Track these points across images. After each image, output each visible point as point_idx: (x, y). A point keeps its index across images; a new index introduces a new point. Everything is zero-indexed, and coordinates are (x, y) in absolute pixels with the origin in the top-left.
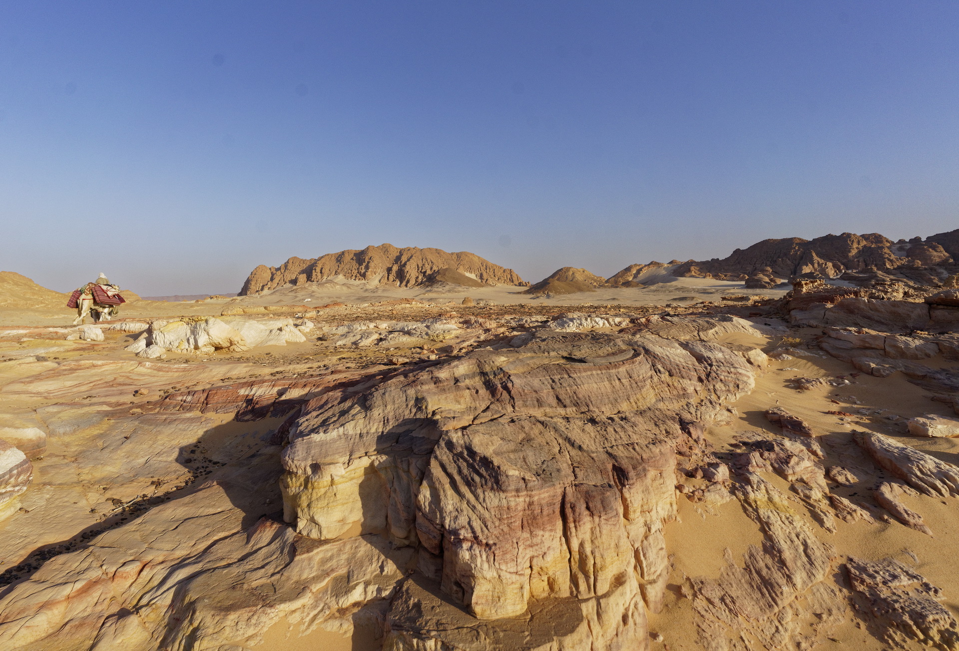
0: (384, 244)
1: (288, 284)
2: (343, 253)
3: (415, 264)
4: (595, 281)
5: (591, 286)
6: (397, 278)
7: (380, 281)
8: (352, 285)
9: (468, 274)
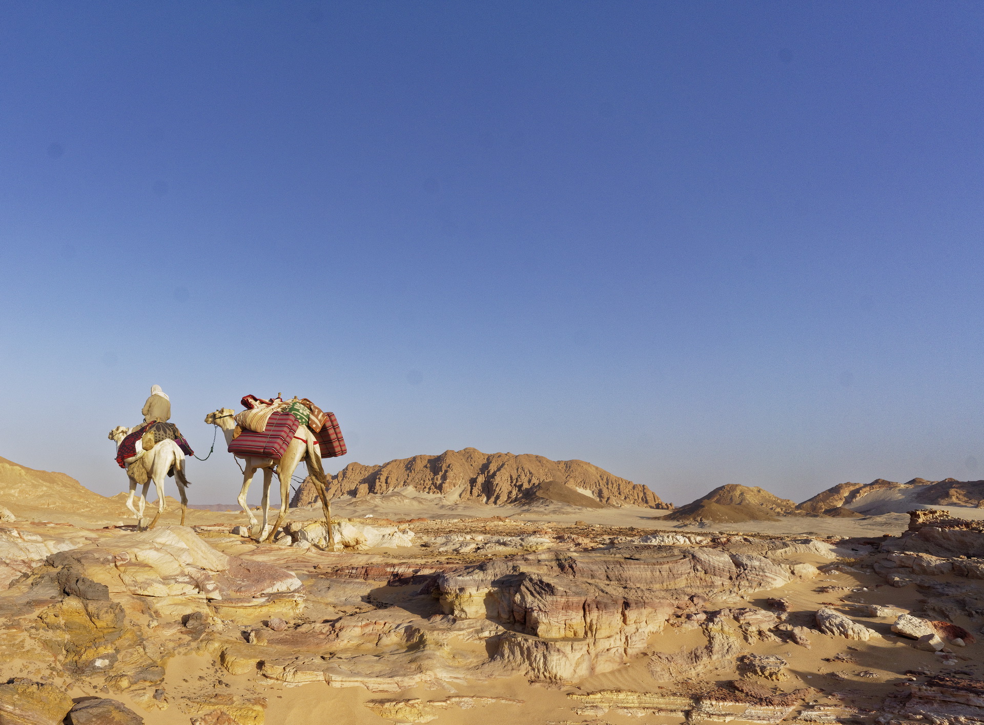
0: (466, 449)
1: (345, 495)
2: (414, 459)
3: (508, 475)
4: (778, 505)
5: (772, 512)
6: (483, 492)
7: (460, 496)
8: (425, 499)
9: (580, 490)
